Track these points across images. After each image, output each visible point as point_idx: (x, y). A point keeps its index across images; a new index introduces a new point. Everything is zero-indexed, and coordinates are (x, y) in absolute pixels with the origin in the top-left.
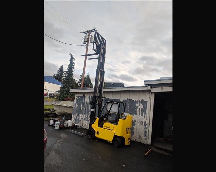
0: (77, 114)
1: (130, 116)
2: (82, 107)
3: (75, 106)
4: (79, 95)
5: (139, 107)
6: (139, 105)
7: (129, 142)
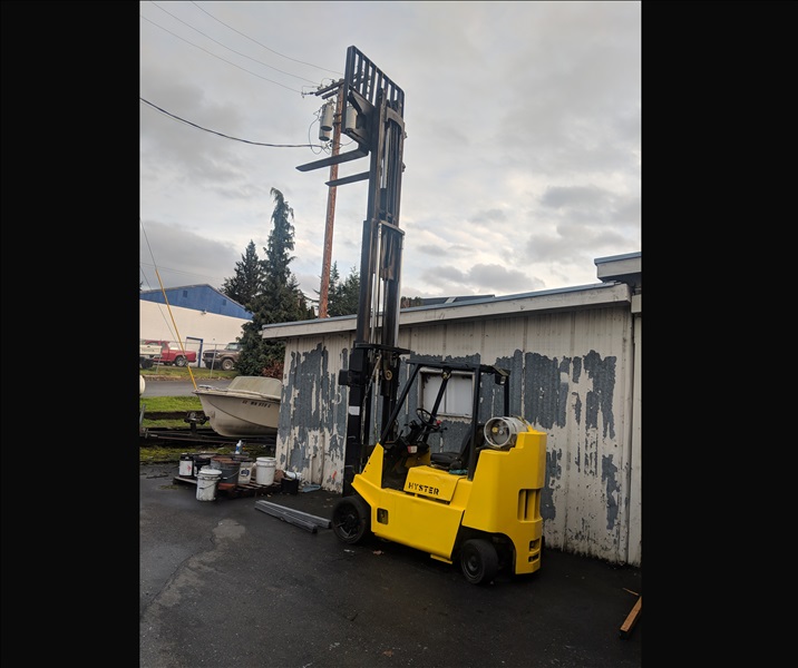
0: (297, 428)
1: (535, 430)
2: (317, 401)
3: (288, 397)
4: (303, 349)
5: (574, 387)
6: (575, 380)
7: (535, 557)
